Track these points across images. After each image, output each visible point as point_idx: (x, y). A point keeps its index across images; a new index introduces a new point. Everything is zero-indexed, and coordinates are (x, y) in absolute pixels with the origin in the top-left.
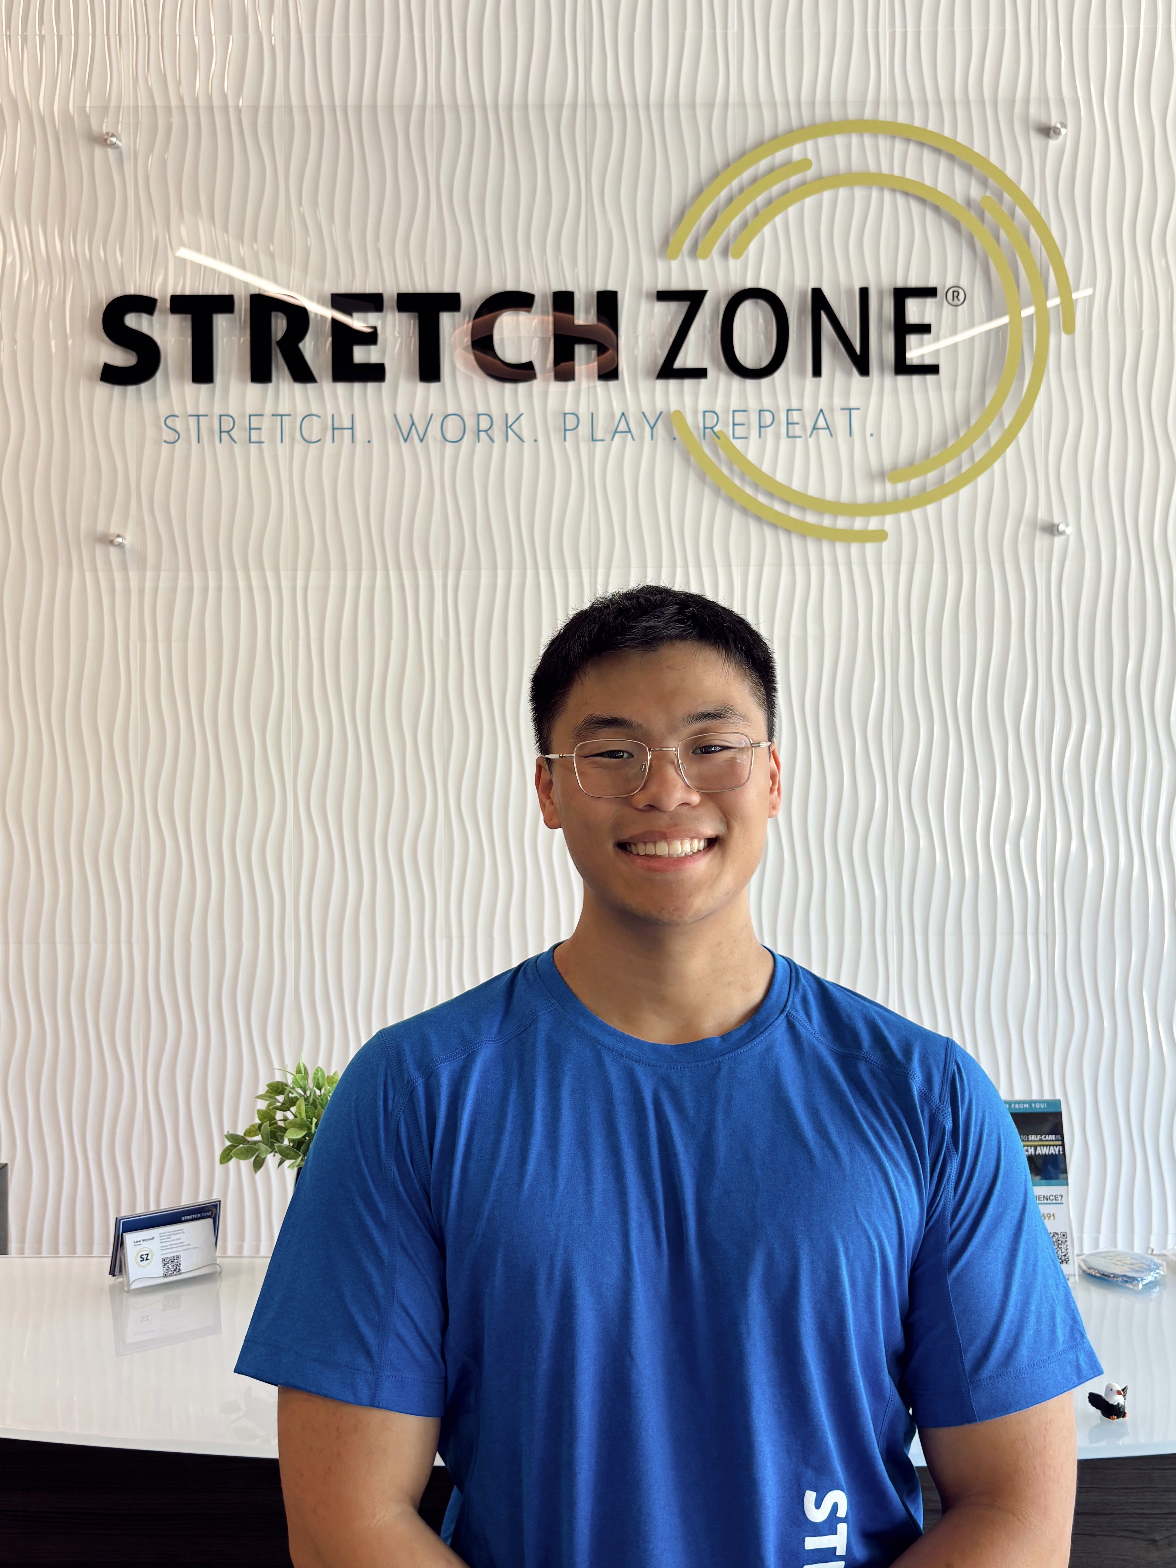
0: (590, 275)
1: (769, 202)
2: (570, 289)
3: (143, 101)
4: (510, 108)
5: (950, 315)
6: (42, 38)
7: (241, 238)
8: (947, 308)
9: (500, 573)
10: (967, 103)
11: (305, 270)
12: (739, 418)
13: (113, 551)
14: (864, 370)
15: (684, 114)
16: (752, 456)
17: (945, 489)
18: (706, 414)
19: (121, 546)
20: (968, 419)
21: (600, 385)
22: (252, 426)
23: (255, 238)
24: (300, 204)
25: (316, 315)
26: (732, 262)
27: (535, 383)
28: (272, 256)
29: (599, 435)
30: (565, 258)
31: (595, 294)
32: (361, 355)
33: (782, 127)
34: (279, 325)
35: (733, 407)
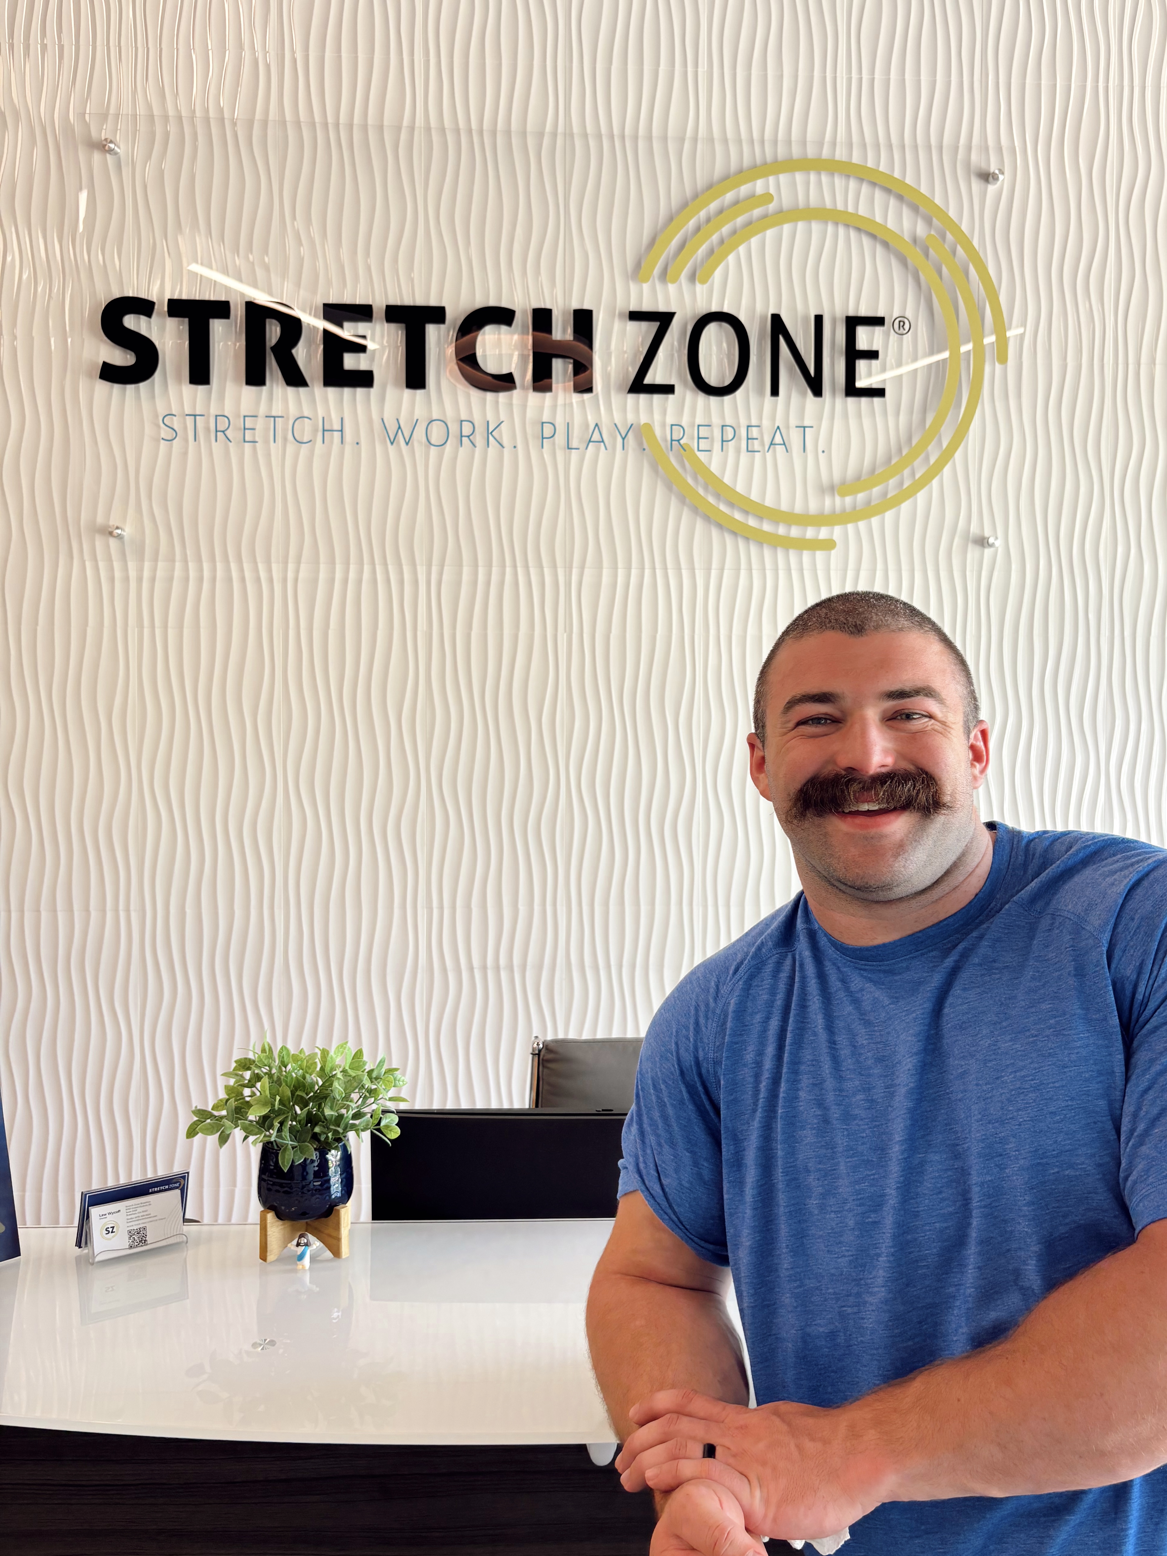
0: (568, 293)
1: (734, 232)
2: (548, 307)
3: (141, 110)
4: (494, 133)
5: (896, 344)
6: (44, 47)
7: (236, 250)
8: (893, 337)
9: (481, 571)
10: (915, 147)
11: (298, 284)
12: (703, 432)
13: (112, 542)
14: (817, 391)
15: (656, 145)
16: (714, 468)
17: (889, 503)
18: (673, 427)
19: (119, 537)
20: (910, 439)
21: (576, 397)
22: (246, 427)
23: (250, 249)
24: (294, 218)
25: (309, 324)
26: (699, 287)
27: (516, 393)
28: (267, 268)
29: (574, 443)
30: (544, 277)
31: (572, 312)
32: (350, 361)
33: (746, 162)
34: (273, 332)
35: (698, 421)
